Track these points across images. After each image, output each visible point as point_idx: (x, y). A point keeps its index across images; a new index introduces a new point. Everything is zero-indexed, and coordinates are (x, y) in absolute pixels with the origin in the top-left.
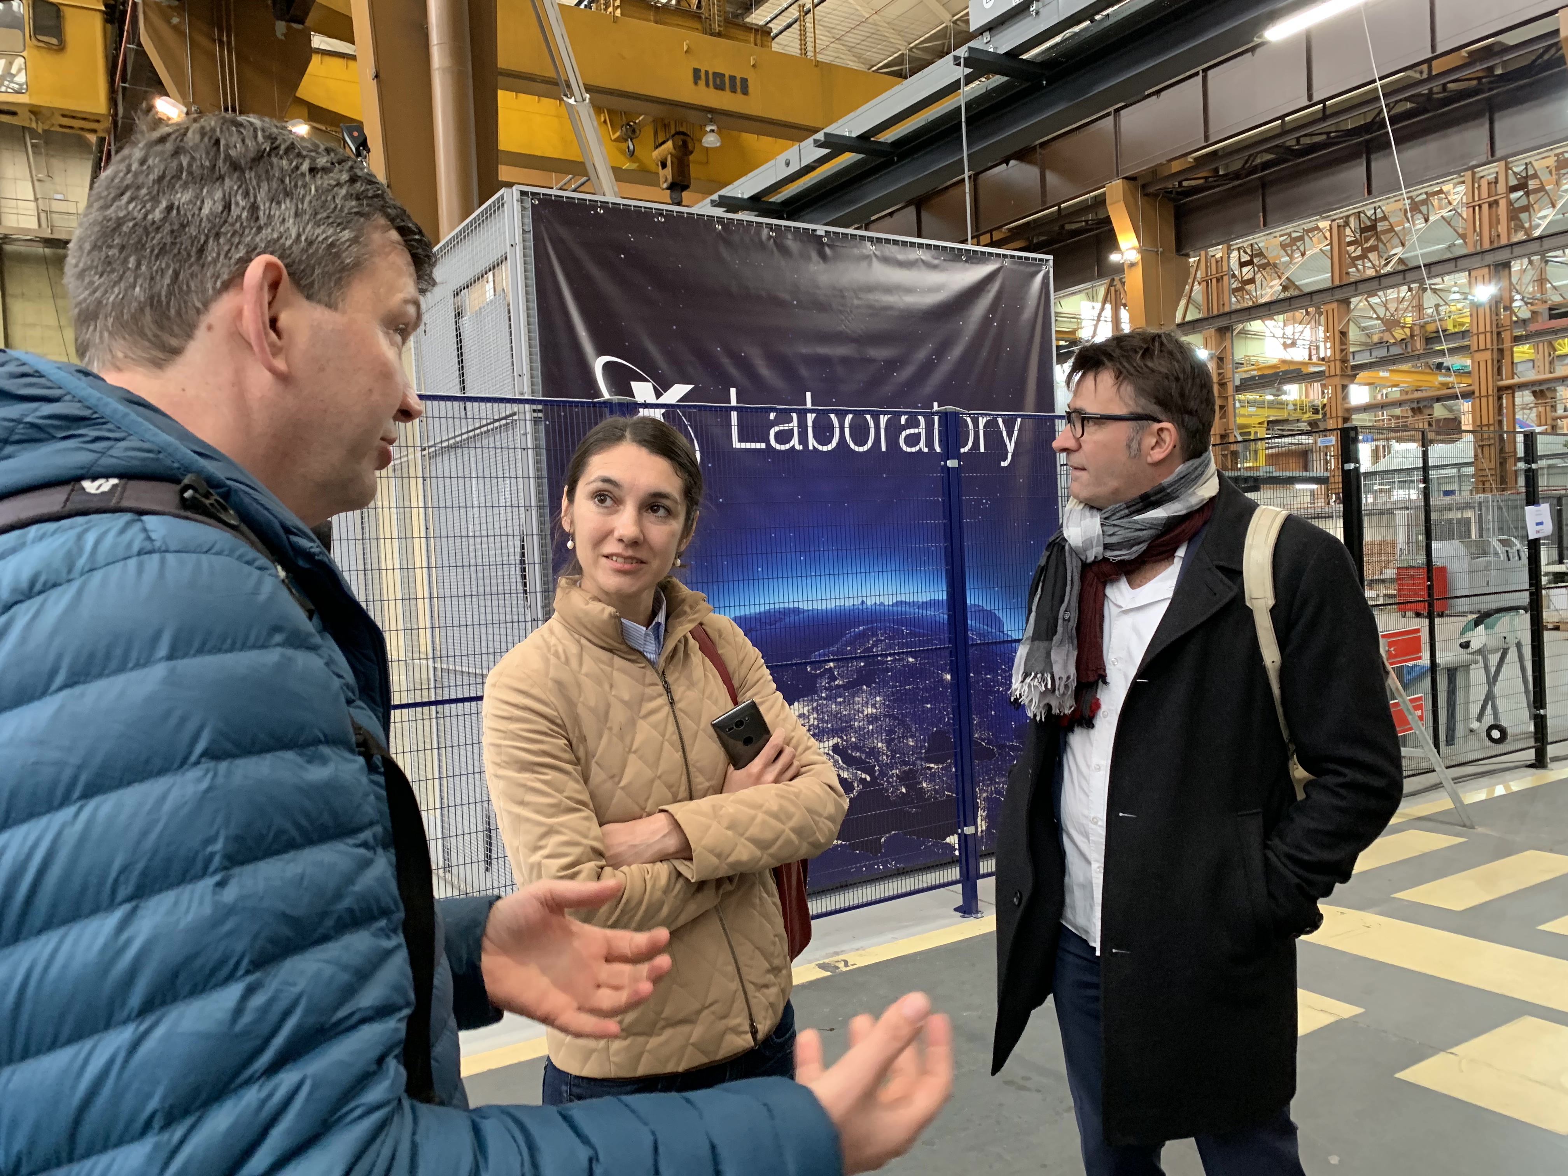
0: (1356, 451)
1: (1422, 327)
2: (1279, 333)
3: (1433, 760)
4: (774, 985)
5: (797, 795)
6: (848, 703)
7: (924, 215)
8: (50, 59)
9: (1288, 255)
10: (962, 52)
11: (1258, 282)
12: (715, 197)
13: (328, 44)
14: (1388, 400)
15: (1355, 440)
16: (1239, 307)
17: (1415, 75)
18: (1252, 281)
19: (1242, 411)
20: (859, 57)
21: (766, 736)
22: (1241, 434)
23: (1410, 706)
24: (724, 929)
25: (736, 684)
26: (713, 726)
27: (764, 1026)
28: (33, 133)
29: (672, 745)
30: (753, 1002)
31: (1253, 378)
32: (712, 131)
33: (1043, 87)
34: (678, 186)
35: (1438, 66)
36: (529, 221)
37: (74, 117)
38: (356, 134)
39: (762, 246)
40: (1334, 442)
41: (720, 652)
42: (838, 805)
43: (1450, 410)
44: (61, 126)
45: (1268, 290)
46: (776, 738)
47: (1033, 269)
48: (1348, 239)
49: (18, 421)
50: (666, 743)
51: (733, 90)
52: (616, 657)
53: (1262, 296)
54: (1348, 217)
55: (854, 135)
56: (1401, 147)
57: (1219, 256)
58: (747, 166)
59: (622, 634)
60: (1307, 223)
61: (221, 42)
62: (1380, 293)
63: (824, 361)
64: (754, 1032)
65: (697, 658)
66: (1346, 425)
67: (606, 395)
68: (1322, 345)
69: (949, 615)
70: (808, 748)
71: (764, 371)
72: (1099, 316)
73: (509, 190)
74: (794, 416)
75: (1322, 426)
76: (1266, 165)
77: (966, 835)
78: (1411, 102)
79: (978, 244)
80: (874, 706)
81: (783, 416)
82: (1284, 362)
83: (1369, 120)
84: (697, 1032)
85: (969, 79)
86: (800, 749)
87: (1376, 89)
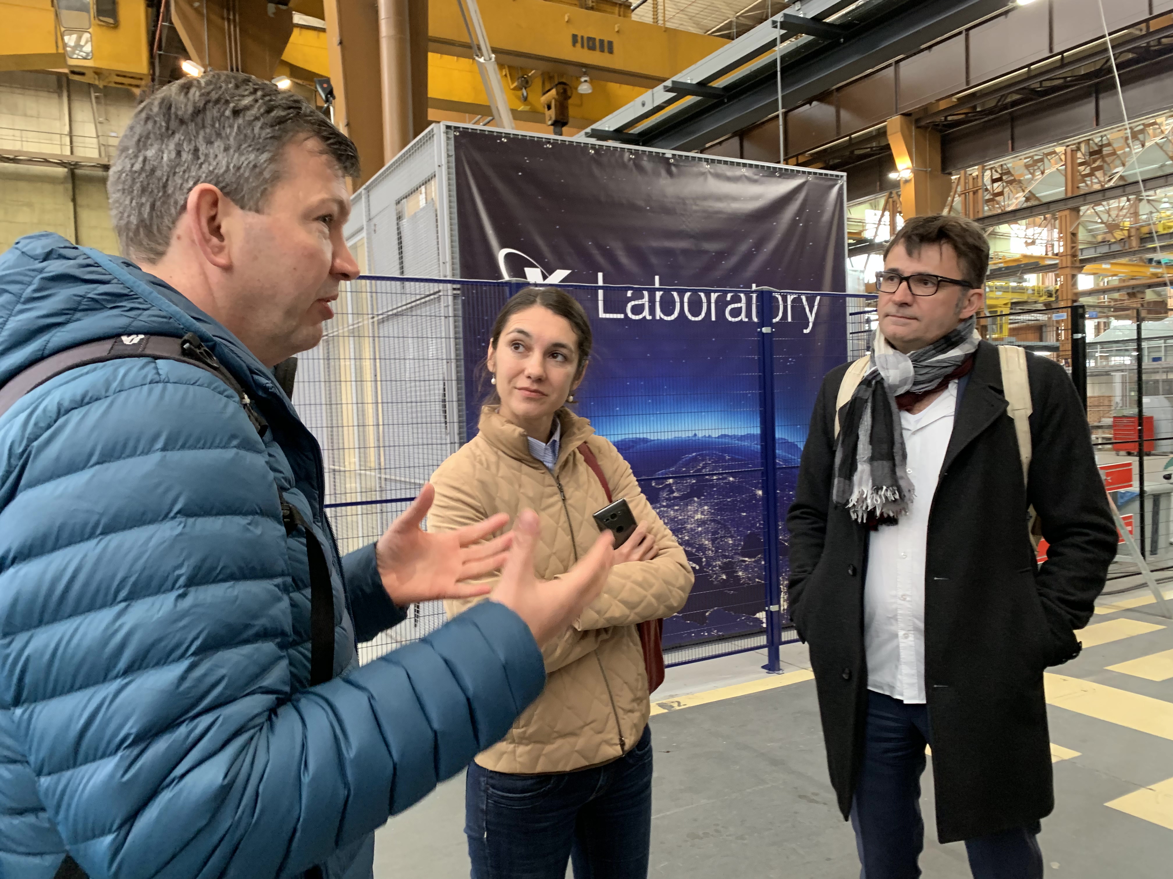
0: (1084, 326)
1: (1138, 229)
2: (1022, 234)
3: (1140, 565)
4: (637, 711)
5: (657, 570)
6: (682, 510)
7: (746, 144)
8: (109, 34)
9: (1031, 173)
10: (779, 18)
11: (1006, 195)
12: (588, 130)
13: (304, 20)
14: (1109, 287)
15: (1083, 317)
16: (990, 214)
17: (1135, 32)
18: (1001, 194)
19: (991, 295)
20: (698, 24)
21: (633, 526)
22: (990, 312)
23: (1123, 522)
24: (601, 667)
25: (611, 487)
26: (595, 517)
27: (630, 741)
28: (96, 88)
29: (564, 530)
30: (622, 722)
31: (1000, 269)
32: (586, 81)
33: (840, 44)
34: (560, 123)
35: (1154, 25)
36: (452, 147)
37: (124, 76)
38: (325, 86)
39: (624, 166)
40: (1065, 317)
41: (600, 463)
42: (687, 579)
43: (1159, 294)
44: (116, 83)
45: (1014, 201)
46: (641, 528)
47: (831, 183)
48: (1079, 161)
49: (83, 297)
50: (559, 529)
51: (602, 51)
52: (523, 465)
53: (1009, 205)
54: (1079, 143)
55: (694, 82)
56: (1124, 88)
57: (974, 174)
58: (611, 108)
59: (528, 448)
60: (1047, 148)
61: (229, 20)
62: (1104, 203)
63: (669, 252)
64: (622, 744)
65: (583, 467)
66: (1075, 304)
67: (506, 277)
68: (1056, 244)
69: (762, 445)
70: (664, 536)
71: (624, 260)
72: (880, 220)
73: (438, 125)
74: (646, 293)
75: (1054, 306)
76: (1014, 104)
77: (771, 612)
78: (1133, 53)
79: (787, 164)
80: (702, 513)
81: (638, 294)
82: (1025, 256)
83: (1098, 67)
84: (580, 742)
85: (783, 38)
86: (659, 536)
87: (1105, 43)
